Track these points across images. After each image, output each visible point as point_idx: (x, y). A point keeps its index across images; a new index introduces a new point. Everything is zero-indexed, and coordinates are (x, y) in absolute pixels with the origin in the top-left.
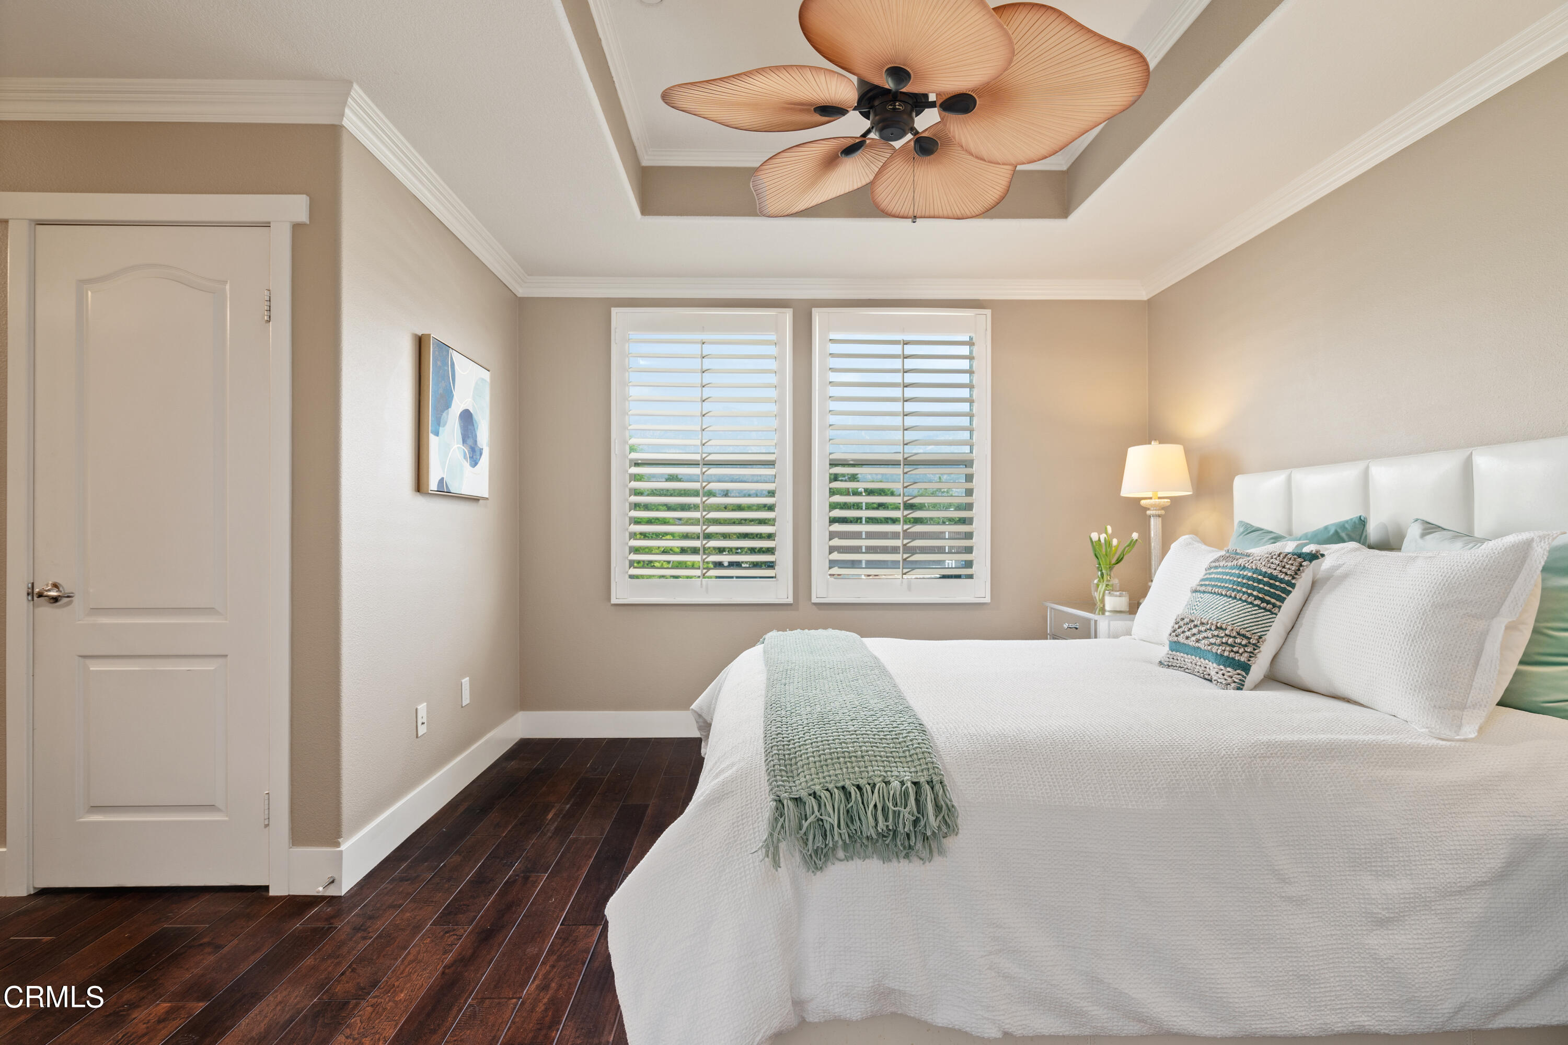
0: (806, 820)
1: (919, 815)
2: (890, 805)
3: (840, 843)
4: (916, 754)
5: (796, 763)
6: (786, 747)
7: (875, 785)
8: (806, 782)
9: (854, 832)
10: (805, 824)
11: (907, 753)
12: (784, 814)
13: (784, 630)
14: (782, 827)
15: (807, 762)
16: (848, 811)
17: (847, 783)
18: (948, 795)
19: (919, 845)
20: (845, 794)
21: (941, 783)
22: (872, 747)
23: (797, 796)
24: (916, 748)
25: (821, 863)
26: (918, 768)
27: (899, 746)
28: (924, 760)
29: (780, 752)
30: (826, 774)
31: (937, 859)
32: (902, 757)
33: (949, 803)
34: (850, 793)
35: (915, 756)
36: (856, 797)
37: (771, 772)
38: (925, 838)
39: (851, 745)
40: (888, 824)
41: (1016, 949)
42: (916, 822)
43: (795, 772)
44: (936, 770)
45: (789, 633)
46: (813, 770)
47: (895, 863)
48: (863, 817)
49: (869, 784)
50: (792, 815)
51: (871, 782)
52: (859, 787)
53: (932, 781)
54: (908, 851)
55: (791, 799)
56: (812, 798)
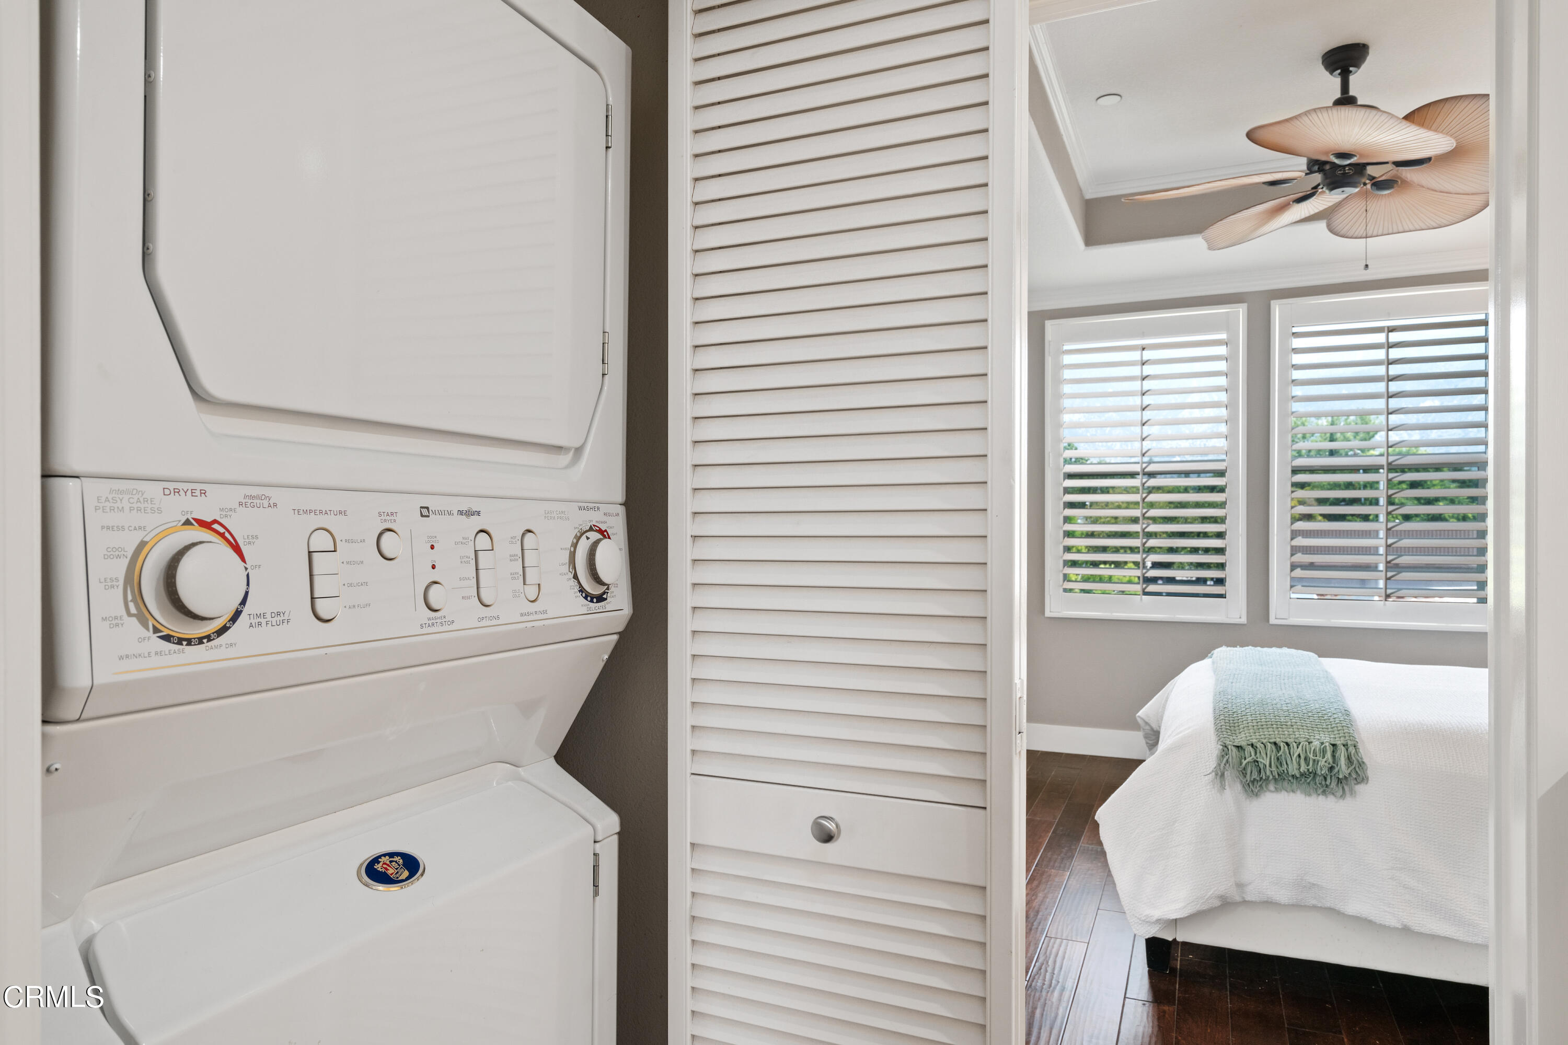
0: (1245, 759)
1: (1334, 765)
2: (1311, 756)
3: (1271, 777)
4: (1337, 727)
5: (1238, 726)
6: (1231, 716)
7: (1300, 743)
8: (1246, 737)
9: (1282, 772)
10: (1244, 762)
11: (1329, 726)
12: (1229, 754)
13: (1235, 646)
14: (1227, 761)
15: (1247, 725)
16: (1278, 759)
17: (1278, 740)
18: (1360, 755)
19: (1334, 784)
20: (1276, 748)
21: (1355, 746)
22: (1300, 720)
23: (1239, 745)
24: (1338, 723)
25: (1256, 790)
26: (1337, 736)
27: (1323, 721)
28: (1342, 731)
29: (1226, 718)
30: (1261, 733)
31: (1348, 799)
32: (1325, 728)
33: (1360, 760)
34: (1280, 747)
35: (1336, 728)
36: (1284, 750)
37: (1219, 730)
38: (1339, 781)
39: (1284, 718)
40: (1309, 767)
41: (1415, 869)
42: (1331, 769)
43: (1238, 731)
44: (1352, 737)
45: (1238, 649)
46: (1251, 731)
47: (1314, 796)
48: (1289, 762)
49: (1296, 743)
50: (1234, 756)
51: (1297, 741)
52: (1288, 744)
53: (1347, 745)
54: (1325, 790)
55: (1234, 746)
56: (1250, 747)
